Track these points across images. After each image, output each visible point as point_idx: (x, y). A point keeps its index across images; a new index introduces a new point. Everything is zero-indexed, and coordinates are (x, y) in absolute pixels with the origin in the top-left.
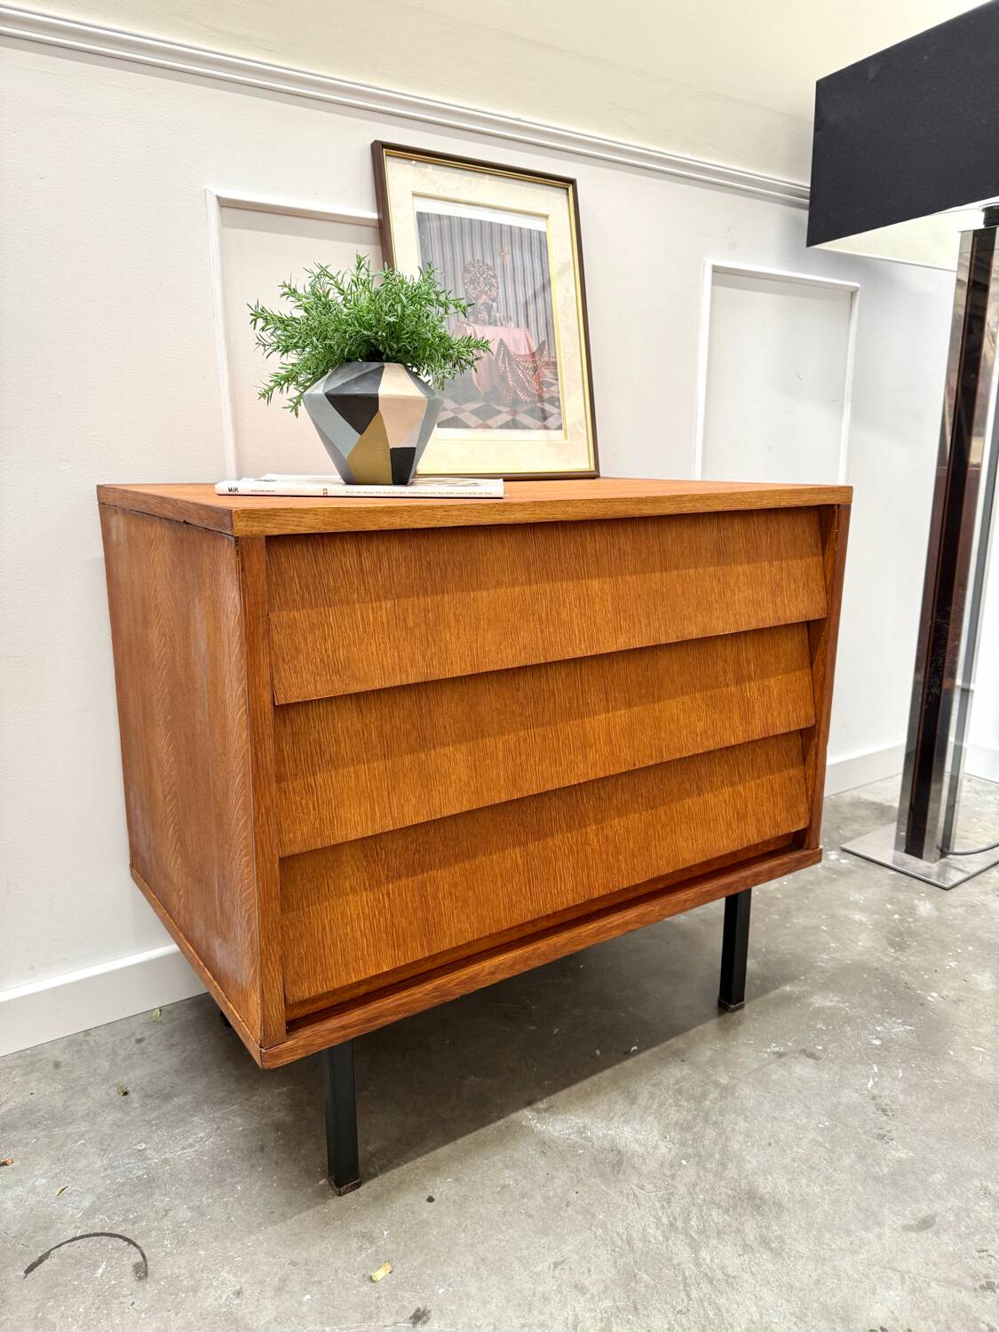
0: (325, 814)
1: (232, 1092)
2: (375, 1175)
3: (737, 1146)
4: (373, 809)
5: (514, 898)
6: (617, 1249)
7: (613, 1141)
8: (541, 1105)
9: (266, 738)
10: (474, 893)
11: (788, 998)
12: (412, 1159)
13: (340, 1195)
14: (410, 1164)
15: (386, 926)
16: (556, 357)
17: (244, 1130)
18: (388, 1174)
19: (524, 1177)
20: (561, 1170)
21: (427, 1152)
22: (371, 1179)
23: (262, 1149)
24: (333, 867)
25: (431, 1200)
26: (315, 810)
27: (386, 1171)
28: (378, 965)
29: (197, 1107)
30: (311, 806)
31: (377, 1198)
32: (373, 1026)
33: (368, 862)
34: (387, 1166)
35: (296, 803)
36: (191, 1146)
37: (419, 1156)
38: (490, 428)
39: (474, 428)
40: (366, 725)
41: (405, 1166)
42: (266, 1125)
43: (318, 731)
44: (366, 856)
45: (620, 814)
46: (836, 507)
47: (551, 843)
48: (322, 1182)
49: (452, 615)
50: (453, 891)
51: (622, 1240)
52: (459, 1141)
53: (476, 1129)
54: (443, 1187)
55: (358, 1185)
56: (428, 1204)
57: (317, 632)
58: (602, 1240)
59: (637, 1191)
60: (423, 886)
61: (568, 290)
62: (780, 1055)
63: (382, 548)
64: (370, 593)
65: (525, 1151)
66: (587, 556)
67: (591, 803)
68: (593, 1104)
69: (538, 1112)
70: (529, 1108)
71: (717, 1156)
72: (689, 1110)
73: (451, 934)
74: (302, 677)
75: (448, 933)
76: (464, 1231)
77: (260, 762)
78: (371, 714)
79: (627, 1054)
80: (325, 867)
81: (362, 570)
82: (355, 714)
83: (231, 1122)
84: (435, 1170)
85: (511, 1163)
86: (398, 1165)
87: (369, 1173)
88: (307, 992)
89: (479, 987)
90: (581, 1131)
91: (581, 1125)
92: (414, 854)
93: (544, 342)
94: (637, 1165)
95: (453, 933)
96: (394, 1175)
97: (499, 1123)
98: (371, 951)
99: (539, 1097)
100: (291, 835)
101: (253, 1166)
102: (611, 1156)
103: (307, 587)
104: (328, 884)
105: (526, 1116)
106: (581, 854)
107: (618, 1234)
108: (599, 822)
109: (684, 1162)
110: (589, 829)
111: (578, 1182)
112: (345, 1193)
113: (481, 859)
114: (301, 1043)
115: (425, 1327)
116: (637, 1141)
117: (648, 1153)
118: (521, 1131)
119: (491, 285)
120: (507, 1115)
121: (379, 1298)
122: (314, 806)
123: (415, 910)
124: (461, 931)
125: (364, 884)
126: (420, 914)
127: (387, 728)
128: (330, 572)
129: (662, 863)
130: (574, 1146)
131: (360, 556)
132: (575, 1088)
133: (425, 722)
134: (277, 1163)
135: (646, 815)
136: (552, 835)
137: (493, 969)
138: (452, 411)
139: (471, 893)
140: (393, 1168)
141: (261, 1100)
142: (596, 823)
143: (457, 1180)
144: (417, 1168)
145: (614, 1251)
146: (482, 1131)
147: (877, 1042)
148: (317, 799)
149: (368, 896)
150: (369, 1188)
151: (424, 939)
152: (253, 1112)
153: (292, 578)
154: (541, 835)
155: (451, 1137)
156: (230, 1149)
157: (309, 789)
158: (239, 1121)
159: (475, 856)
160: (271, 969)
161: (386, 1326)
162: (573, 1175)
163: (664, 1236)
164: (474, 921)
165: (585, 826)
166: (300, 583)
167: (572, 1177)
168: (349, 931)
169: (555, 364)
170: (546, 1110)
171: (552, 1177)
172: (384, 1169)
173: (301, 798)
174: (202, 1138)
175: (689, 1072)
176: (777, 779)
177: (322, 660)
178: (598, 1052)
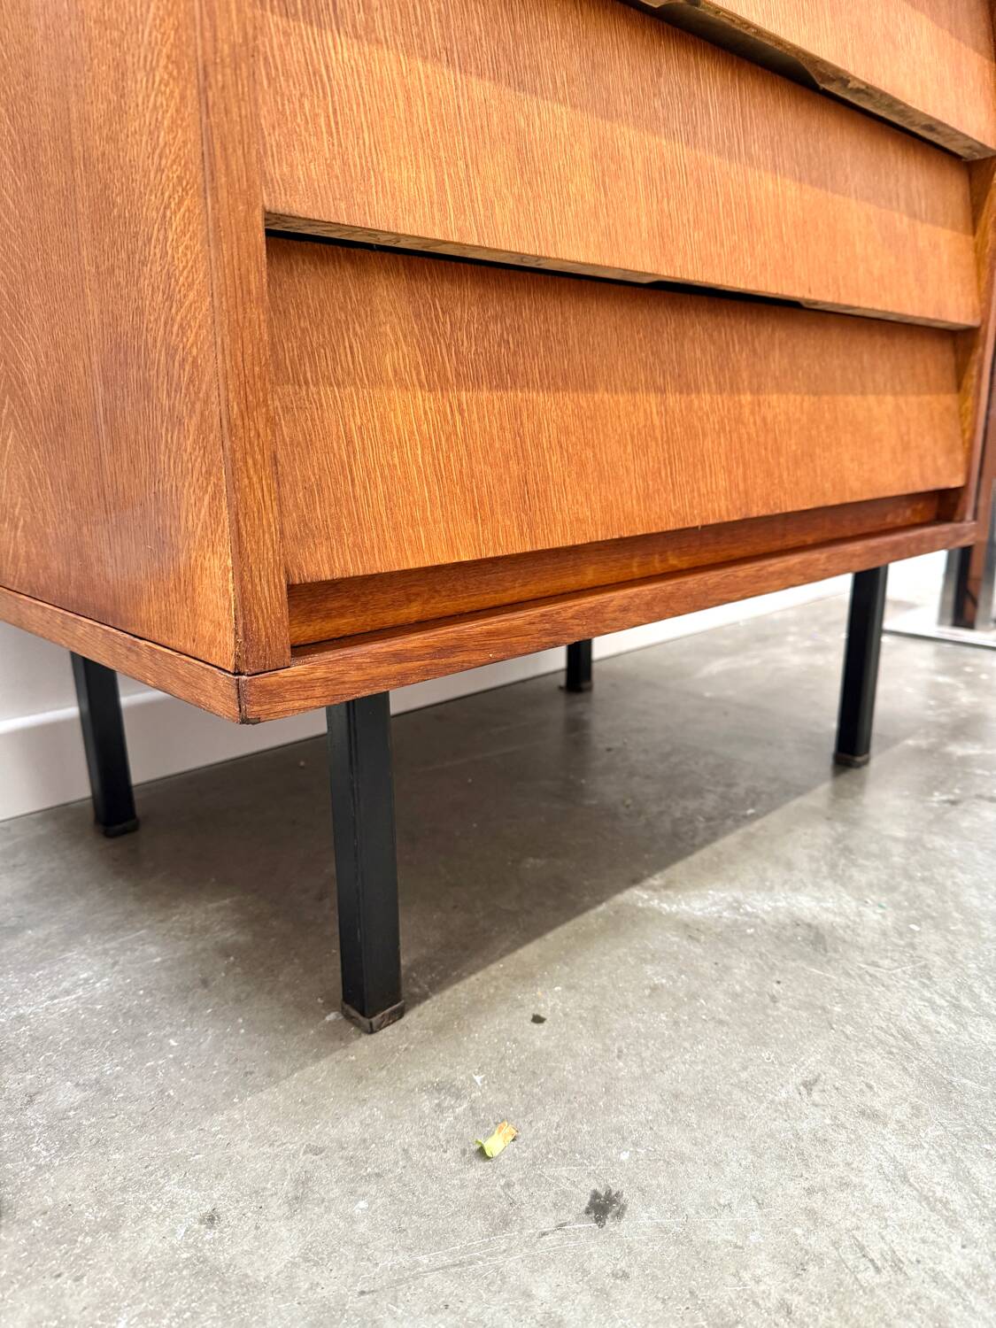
1: (131, 914)
2: (425, 997)
3: (976, 902)
5: (651, 484)
6: (894, 1050)
7: (792, 914)
8: (655, 881)
10: (594, 453)
12: (480, 967)
13: (371, 1031)
14: (480, 975)
15: (461, 472)
17: (163, 962)
18: (448, 993)
19: (681, 972)
20: (734, 956)
21: (502, 956)
22: (420, 1002)
23: (205, 983)
25: (538, 1019)
26: (330, 134)
27: (443, 989)
28: (452, 544)
29: (71, 937)
31: (440, 1029)
33: (422, 328)
34: (439, 983)
35: (290, 99)
36: (67, 992)
37: (491, 962)
41: (473, 978)
42: (204, 950)
44: (418, 316)
45: (779, 387)
48: (331, 1017)
50: (563, 439)
51: (892, 1035)
52: (550, 936)
53: (568, 919)
54: (551, 1000)
55: (400, 1013)
56: (535, 1026)
58: (861, 1040)
59: (872, 970)
60: (516, 414)
62: (953, 803)
68: (732, 874)
69: (655, 890)
70: (638, 887)
71: (956, 915)
72: (877, 869)
73: (564, 521)
75: (559, 517)
76: (619, 1057)
79: (745, 819)
83: (137, 953)
84: (527, 977)
85: (649, 957)
86: (460, 978)
87: (413, 995)
88: (326, 567)
90: (736, 906)
91: (730, 899)
92: (499, 345)
94: (848, 939)
95: (568, 520)
96: (459, 992)
97: (602, 908)
99: (646, 872)
100: (285, 167)
101: (192, 1009)
102: (801, 931)
105: (637, 896)
106: (735, 436)
107: (880, 1028)
108: (757, 391)
109: (915, 927)
110: (743, 398)
111: (772, 969)
112: (380, 1028)
113: (605, 396)
114: (319, 673)
115: (624, 1223)
116: (827, 910)
118: (640, 918)
120: (608, 898)
121: (508, 1185)
122: (328, 125)
123: (506, 456)
124: (578, 520)
125: (418, 374)
126: (514, 466)
127: (456, 23)
130: (734, 926)
132: (692, 860)
134: (237, 1000)
136: (698, 392)
139: (589, 454)
140: (451, 983)
141: (188, 919)
142: (752, 392)
143: (569, 987)
144: (495, 978)
145: (891, 1053)
146: (581, 920)
149: (423, 401)
150: (419, 1016)
151: (523, 515)
152: (175, 936)
155: (533, 932)
156: (144, 989)
158: (152, 950)
160: (255, 479)
161: (544, 1234)
162: (758, 960)
163: (956, 1023)
165: (739, 391)
167: (757, 964)
168: (396, 461)
170: (666, 887)
171: (727, 967)
172: (437, 986)
173: (303, 94)
174: (86, 980)
175: (845, 829)
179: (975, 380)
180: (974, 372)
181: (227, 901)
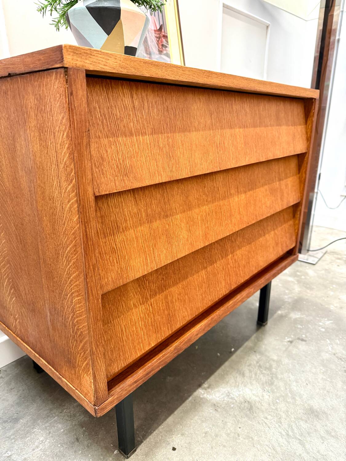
0: (123, 265)
1: (51, 410)
2: (142, 442)
3: (295, 388)
4: (146, 259)
5: (203, 295)
6: (271, 454)
7: (244, 397)
8: (205, 385)
9: (91, 219)
10: (188, 296)
11: (281, 317)
12: (156, 428)
13: (128, 458)
14: (156, 431)
15: (152, 322)
16: (167, 34)
17: (64, 431)
18: (148, 439)
19: (213, 425)
20: (228, 417)
21: (162, 423)
22: (140, 444)
23: (77, 440)
24: (124, 295)
25: (174, 449)
26: (117, 263)
27: (146, 438)
28: (150, 344)
29: (34, 422)
30: (115, 261)
31: (147, 455)
32: (149, 377)
33: (140, 289)
34: (145, 435)
35: (107, 260)
36: (37, 447)
37: (160, 425)
40: (139, 209)
41: (155, 433)
42: (75, 425)
43: (115, 214)
44: (139, 286)
45: (239, 248)
46: (314, 100)
47: (216, 266)
48: (116, 452)
49: (180, 141)
50: (179, 297)
51: (270, 448)
52: (176, 413)
53: (181, 405)
54: (177, 440)
55: (135, 450)
56: (173, 452)
57: (113, 147)
58: (262, 451)
59: (265, 420)
60: (166, 297)
62: (291, 342)
63: (144, 94)
64: (140, 123)
65: (207, 411)
66: (233, 112)
67: (229, 244)
68: (227, 380)
69: (205, 389)
70: (201, 388)
71: (289, 394)
72: (268, 375)
73: (180, 320)
74: (106, 177)
75: (178, 319)
77: (88, 236)
78: (141, 202)
79: (231, 353)
80: (120, 296)
81: (134, 107)
82: (133, 203)
83: (56, 428)
84: (170, 431)
85: (204, 420)
86: (151, 433)
87: (138, 441)
88: (117, 368)
89: (192, 343)
90: (228, 395)
91: (227, 392)
92: (161, 281)
93: (162, 25)
94: (259, 407)
96: (151, 439)
97: (190, 399)
98: (146, 337)
99: (203, 381)
100: (106, 280)
101: (75, 452)
102: (246, 405)
103: (105, 116)
104: (122, 305)
105: (200, 392)
106: (227, 269)
107: (267, 445)
108: (232, 253)
109: (277, 401)
110: (229, 257)
111: (238, 422)
112: (130, 456)
113: (190, 278)
114: (116, 397)
116: (254, 395)
117: (261, 399)
120: (192, 394)
122: (117, 261)
123: (164, 311)
124: (184, 317)
125: (140, 301)
126: (166, 312)
127: (149, 210)
128: (117, 106)
129: (254, 269)
130: (228, 404)
131: (133, 98)
132: (216, 374)
133: (167, 206)
134: (88, 447)
135: (247, 248)
136: (216, 262)
137: (197, 333)
139: (186, 297)
140: (149, 436)
141: (68, 411)
142: (231, 253)
143: (182, 435)
144: (161, 432)
145: (269, 455)
146: (184, 405)
147: (323, 330)
148: (118, 256)
149: (142, 308)
150: (141, 450)
151: (169, 325)
152: (66, 419)
154: (212, 263)
155: (171, 411)
156: (60, 444)
157: (114, 251)
158: (60, 426)
159: (187, 278)
160: (99, 361)
162: (234, 419)
163: (287, 441)
164: (189, 310)
165: (228, 256)
166: (100, 112)
167: (234, 420)
168: (134, 329)
169: (167, 37)
170: (209, 387)
171: (226, 422)
172: (145, 437)
173: (110, 257)
174: (42, 441)
175: (260, 356)
177: (117, 167)
178: (219, 354)
179: (299, 216)
180: (299, 213)
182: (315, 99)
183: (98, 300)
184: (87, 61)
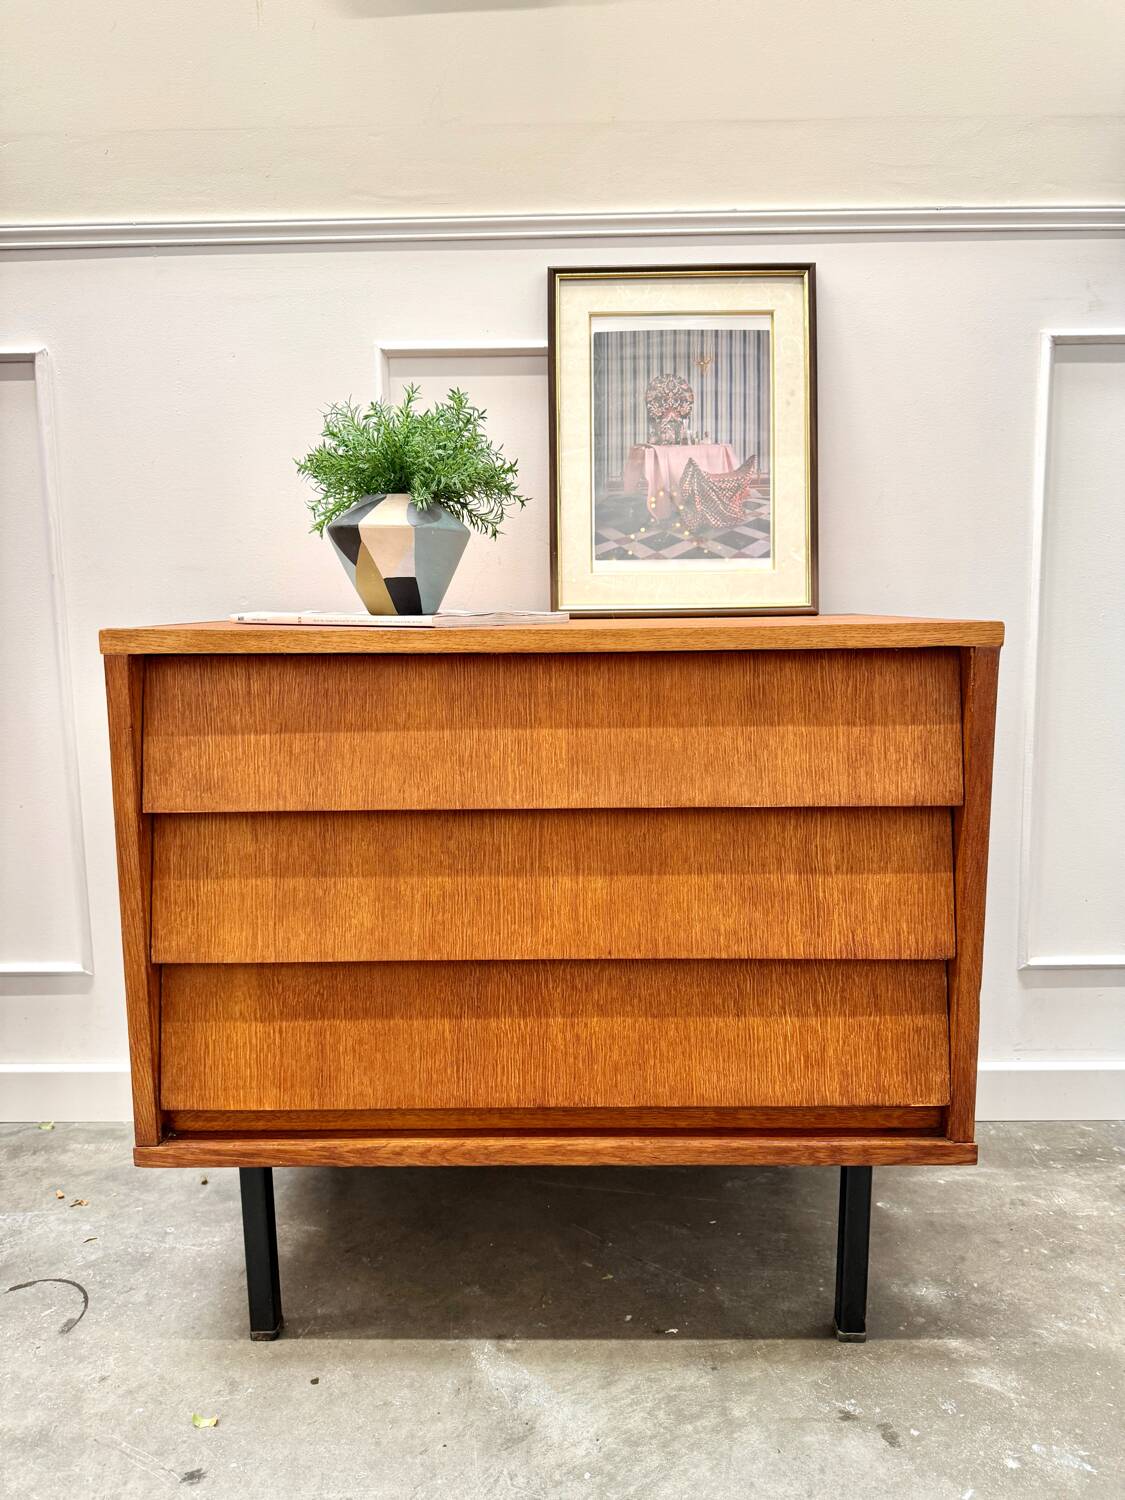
0: (203, 929)
2: (297, 1337)
5: (435, 1076)
7: (539, 1415)
9: (130, 843)
10: (383, 1057)
13: (255, 1339)
14: (334, 1341)
15: (274, 1064)
16: (769, 473)
18: (308, 1341)
19: (415, 1405)
20: (455, 1416)
21: (359, 1338)
22: (291, 1338)
24: (223, 988)
25: (315, 1381)
26: (193, 924)
27: (309, 1338)
28: (260, 1101)
30: (190, 920)
31: (277, 1356)
32: (249, 1162)
33: (262, 991)
34: (314, 1334)
35: (175, 913)
36: (200, 1245)
38: (665, 558)
39: (643, 559)
40: (260, 850)
41: (329, 1341)
43: (207, 848)
44: (260, 986)
45: (602, 1011)
46: (972, 650)
47: (494, 1024)
49: (347, 747)
50: (357, 1047)
52: (398, 1342)
53: (423, 1338)
54: (337, 1376)
55: (273, 1338)
56: (309, 1384)
57: (193, 748)
59: (504, 1478)
60: (320, 1033)
61: (792, 393)
62: (847, 1416)
63: (275, 673)
64: (255, 716)
65: (442, 1381)
67: (559, 990)
68: (562, 1367)
69: (499, 1350)
70: (494, 1342)
71: (632, 1489)
72: (658, 1425)
73: (348, 1094)
74: (171, 790)
75: (345, 1091)
76: (309, 1424)
78: (267, 839)
80: (216, 986)
81: (249, 693)
82: (250, 837)
84: (349, 1357)
85: (418, 1386)
86: (324, 1337)
89: (379, 1164)
90: (518, 1389)
91: (526, 1382)
92: (316, 996)
93: (752, 457)
94: (534, 1452)
95: (352, 1094)
96: (312, 1344)
97: (451, 1342)
98: (254, 1084)
99: (516, 1335)
100: (167, 943)
101: (223, 1283)
102: (519, 1428)
103: (189, 705)
104: (217, 1004)
105: (483, 1347)
106: (536, 1048)
108: (569, 1016)
109: (587, 1476)
110: (551, 1021)
111: (458, 1436)
112: (258, 1339)
113: (398, 1022)
114: (171, 1152)
115: (189, 1488)
116: (564, 1428)
117: (560, 1446)
119: (683, 400)
120: (467, 1338)
121: (184, 1442)
122: (193, 921)
123: (309, 1057)
124: (361, 1094)
125: (255, 1014)
126: (313, 1061)
127: (283, 856)
128: (215, 693)
129: (666, 1090)
130: (493, 1399)
131: (249, 679)
132: (562, 1343)
133: (327, 857)
135: (642, 1023)
136: (498, 1016)
137: (397, 1149)
138: (616, 541)
139: (379, 1056)
140: (317, 1337)
142: (564, 1016)
143: (355, 1376)
144: (336, 1348)
146: (428, 1342)
147: (1012, 1464)
148: (198, 914)
149: (257, 1027)
150: (281, 1345)
151: (316, 1089)
153: (174, 696)
154: (481, 1011)
155: (394, 1334)
156: (224, 1260)
157: (191, 903)
159: (390, 1016)
160: (141, 1068)
161: (163, 1468)
162: (461, 1428)
164: (380, 1088)
165: (547, 1015)
166: (183, 700)
167: (457, 1428)
168: (233, 1056)
169: (766, 482)
170: (509, 1351)
171: (439, 1420)
172: (310, 1335)
173: (182, 911)
174: (213, 1243)
175: (707, 1384)
176: (891, 1026)
177: (194, 776)
178: (629, 1317)
181: (313, 1228)
182: (974, 648)
183: (139, 966)
184: (133, 645)
